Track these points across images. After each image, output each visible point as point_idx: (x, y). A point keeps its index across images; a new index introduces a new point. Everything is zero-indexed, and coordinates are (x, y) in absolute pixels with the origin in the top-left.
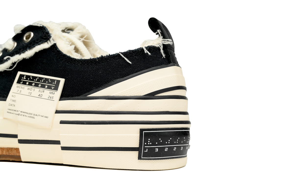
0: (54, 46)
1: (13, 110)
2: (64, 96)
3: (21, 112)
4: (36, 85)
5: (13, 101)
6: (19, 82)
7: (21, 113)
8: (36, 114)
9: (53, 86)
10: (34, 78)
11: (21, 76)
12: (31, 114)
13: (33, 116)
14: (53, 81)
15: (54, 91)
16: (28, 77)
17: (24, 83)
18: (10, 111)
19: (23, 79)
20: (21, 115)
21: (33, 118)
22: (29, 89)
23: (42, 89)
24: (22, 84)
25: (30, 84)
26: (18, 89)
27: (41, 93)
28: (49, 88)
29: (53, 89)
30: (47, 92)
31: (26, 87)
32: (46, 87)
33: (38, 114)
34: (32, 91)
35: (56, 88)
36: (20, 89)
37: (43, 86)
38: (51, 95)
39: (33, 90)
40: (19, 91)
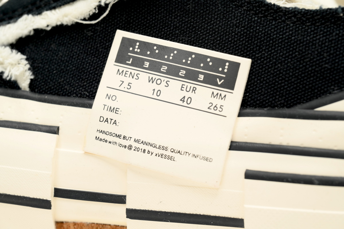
1: (111, 134)
2: (252, 104)
4: (173, 72)
5: (112, 110)
6: (121, 59)
7: (135, 145)
8: (177, 149)
9: (221, 78)
10: (165, 51)
11: (126, 43)
12: (165, 148)
13: (168, 153)
15: (224, 92)
16: (145, 46)
17: (138, 63)
19: (133, 52)
20: (137, 149)
21: (170, 158)
22: (151, 80)
23: (189, 84)
24: (132, 64)
25: (155, 67)
26: (122, 78)
27: (187, 95)
28: (210, 81)
29: (221, 86)
31: (144, 75)
32: (201, 77)
33: (183, 150)
34: (162, 87)
35: (230, 84)
36: (127, 80)
37: (192, 76)
38: (217, 102)
39: (164, 83)
40: (125, 85)
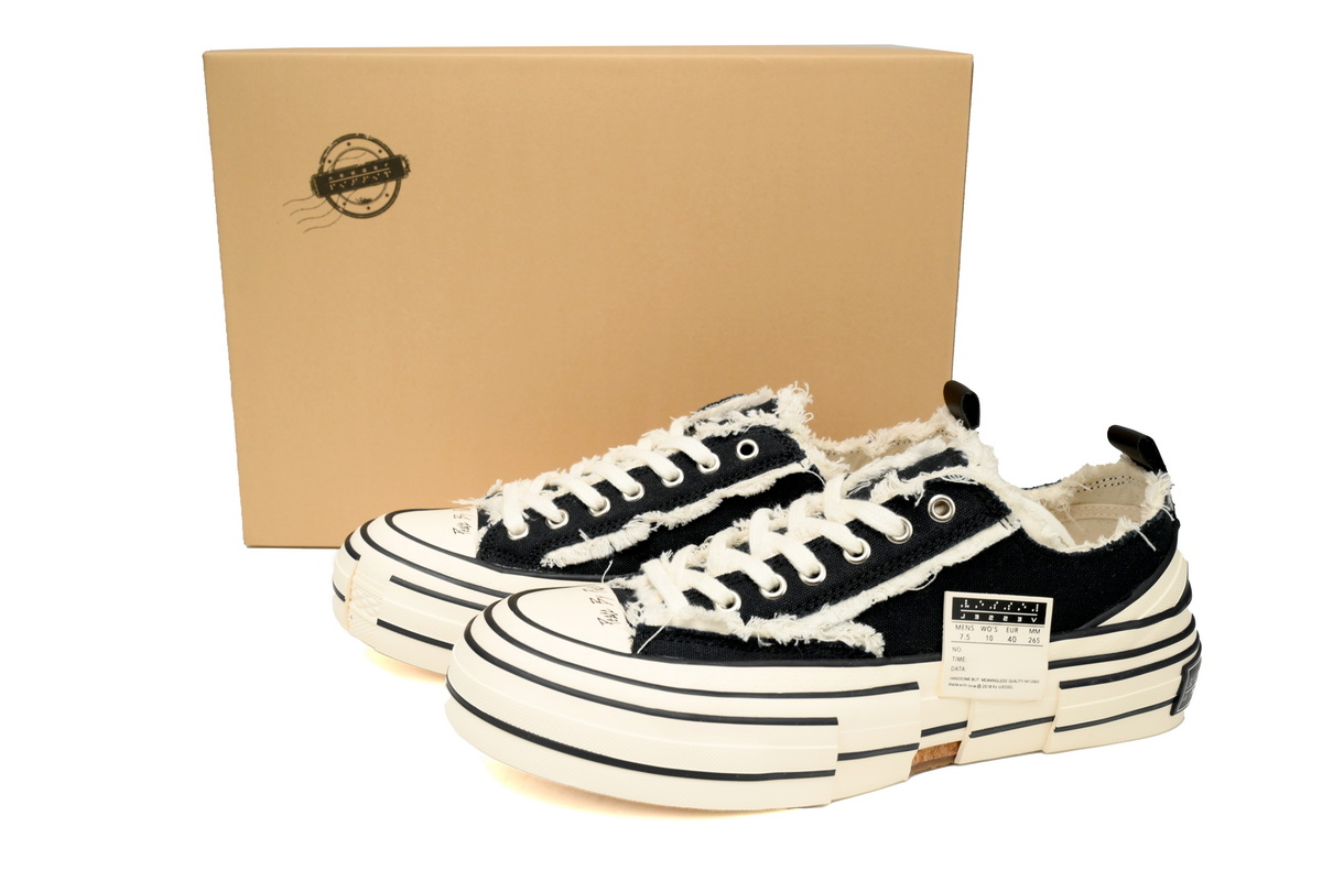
0: (1020, 534)
1: (961, 679)
2: (1058, 632)
3: (984, 680)
4: (998, 619)
5: (960, 659)
6: (956, 615)
7: (982, 683)
8: (1013, 679)
9: (1034, 617)
10: (989, 603)
11: (957, 602)
12: (1005, 681)
13: (1008, 684)
14: (1031, 605)
15: (1038, 627)
16: (973, 602)
17: (970, 617)
18: (954, 682)
19: (964, 608)
20: (985, 686)
21: (1009, 687)
22: (983, 629)
23: (1012, 626)
24: (965, 619)
25: (984, 618)
26: (961, 631)
27: (1012, 635)
28: (1027, 620)
29: (1036, 623)
30: (1024, 631)
31: (977, 626)
32: (1020, 619)
33: (1017, 679)
34: (993, 633)
35: (1041, 620)
36: (965, 632)
37: (1013, 619)
38: (1034, 636)
39: (993, 630)
40: (965, 636)
